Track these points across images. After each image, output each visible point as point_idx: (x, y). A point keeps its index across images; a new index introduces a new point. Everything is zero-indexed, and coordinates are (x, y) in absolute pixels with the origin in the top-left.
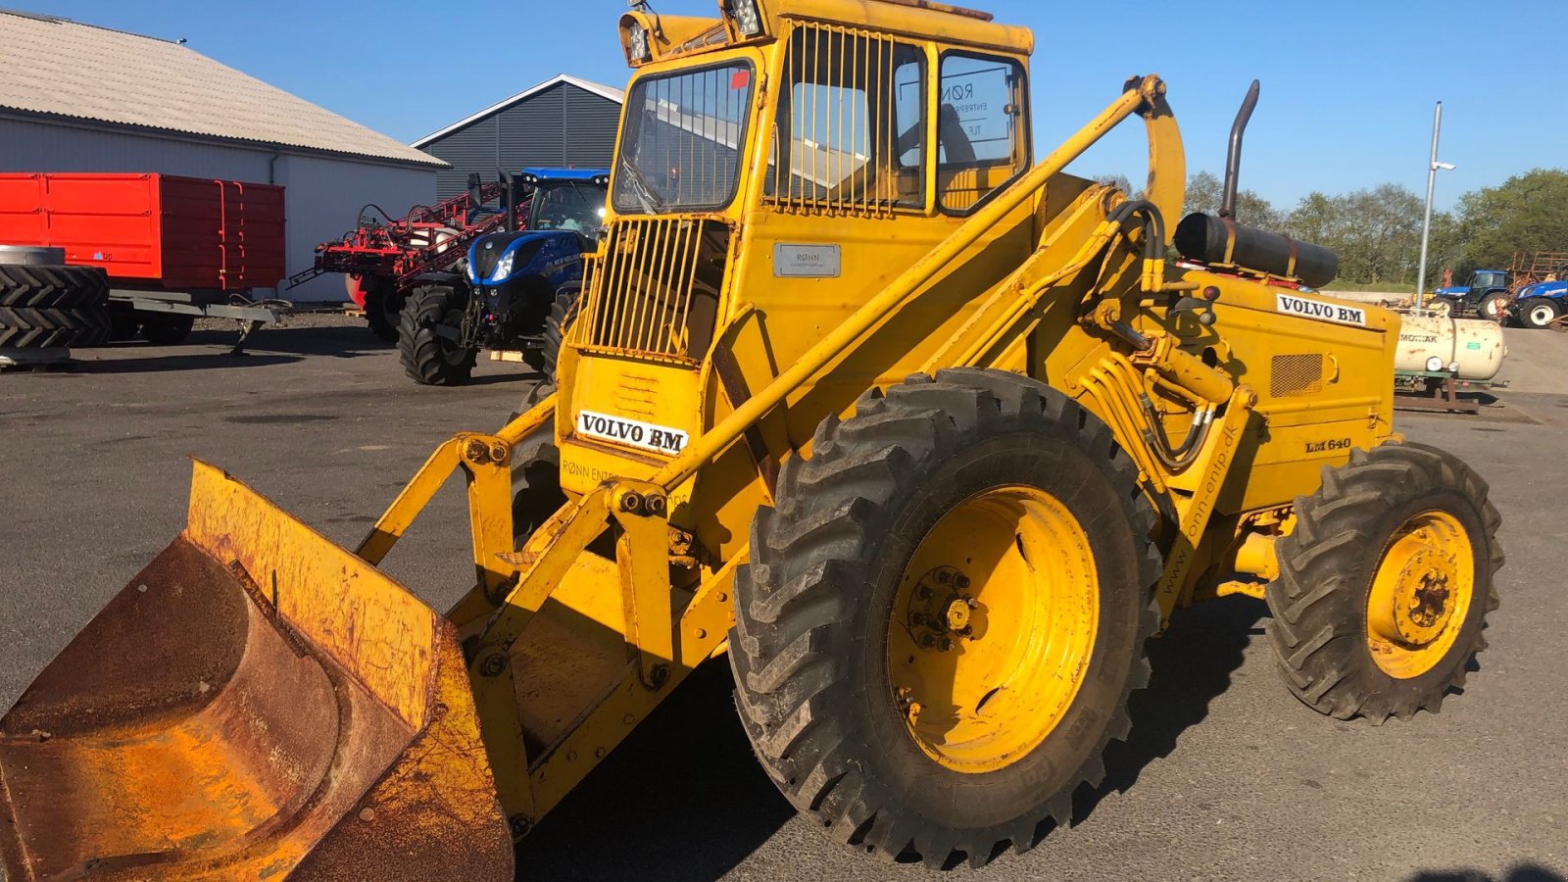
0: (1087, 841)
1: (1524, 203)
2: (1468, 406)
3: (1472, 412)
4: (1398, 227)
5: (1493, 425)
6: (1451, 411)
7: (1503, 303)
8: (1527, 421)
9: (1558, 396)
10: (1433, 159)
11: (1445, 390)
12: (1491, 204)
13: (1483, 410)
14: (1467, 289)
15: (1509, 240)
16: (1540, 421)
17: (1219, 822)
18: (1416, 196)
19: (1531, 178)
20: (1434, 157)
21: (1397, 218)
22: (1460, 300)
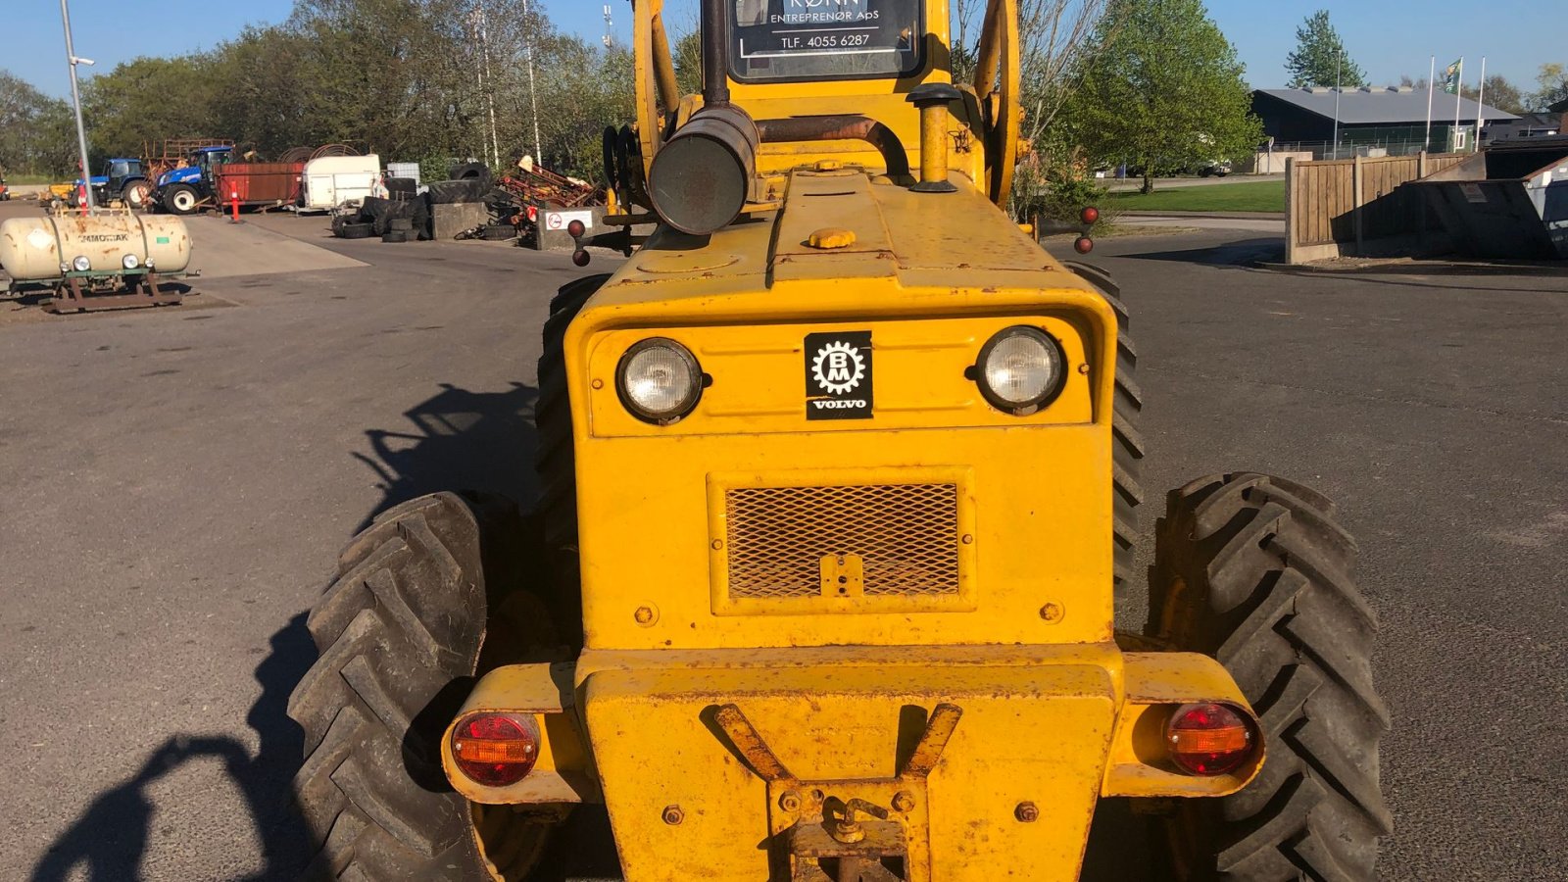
0: (101, 771)
1: (137, 89)
2: (170, 298)
3: (176, 303)
4: (14, 115)
5: (200, 313)
6: (156, 305)
7: (145, 191)
8: (225, 304)
9: (239, 277)
10: (70, 54)
11: (144, 284)
12: (106, 91)
13: (185, 299)
14: (107, 178)
15: (133, 127)
16: (235, 303)
17: (205, 709)
18: (25, 82)
19: (138, 65)
20: (70, 51)
21: (10, 105)
22: (102, 190)
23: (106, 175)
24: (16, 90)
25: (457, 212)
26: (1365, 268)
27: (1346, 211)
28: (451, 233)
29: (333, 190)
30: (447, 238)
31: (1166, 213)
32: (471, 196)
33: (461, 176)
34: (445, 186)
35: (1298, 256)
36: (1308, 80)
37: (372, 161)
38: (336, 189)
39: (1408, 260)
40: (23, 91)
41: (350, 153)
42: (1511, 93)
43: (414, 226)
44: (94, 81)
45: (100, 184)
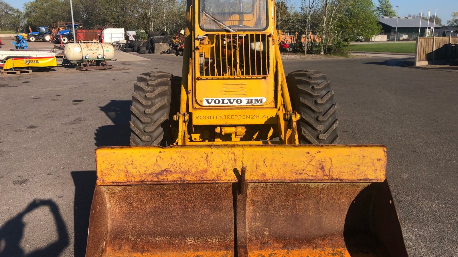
4: (4, 13)
11: (102, 63)
12: (33, 6)
13: (113, 67)
18: (7, 3)
21: (2, 10)
22: (37, 36)
23: (38, 31)
24: (4, 6)
25: (161, 45)
26: (438, 68)
27: (430, 52)
28: (159, 52)
29: (111, 38)
30: (158, 53)
31: (357, 52)
32: (164, 41)
33: (160, 35)
34: (157, 38)
35: (418, 64)
36: (381, 14)
37: (122, 30)
38: (112, 38)
39: (448, 66)
40: (6, 6)
41: (114, 27)
42: (439, 20)
43: (147, 49)
44: (29, 4)
45: (36, 34)
